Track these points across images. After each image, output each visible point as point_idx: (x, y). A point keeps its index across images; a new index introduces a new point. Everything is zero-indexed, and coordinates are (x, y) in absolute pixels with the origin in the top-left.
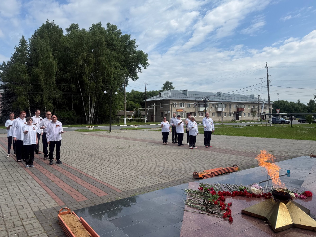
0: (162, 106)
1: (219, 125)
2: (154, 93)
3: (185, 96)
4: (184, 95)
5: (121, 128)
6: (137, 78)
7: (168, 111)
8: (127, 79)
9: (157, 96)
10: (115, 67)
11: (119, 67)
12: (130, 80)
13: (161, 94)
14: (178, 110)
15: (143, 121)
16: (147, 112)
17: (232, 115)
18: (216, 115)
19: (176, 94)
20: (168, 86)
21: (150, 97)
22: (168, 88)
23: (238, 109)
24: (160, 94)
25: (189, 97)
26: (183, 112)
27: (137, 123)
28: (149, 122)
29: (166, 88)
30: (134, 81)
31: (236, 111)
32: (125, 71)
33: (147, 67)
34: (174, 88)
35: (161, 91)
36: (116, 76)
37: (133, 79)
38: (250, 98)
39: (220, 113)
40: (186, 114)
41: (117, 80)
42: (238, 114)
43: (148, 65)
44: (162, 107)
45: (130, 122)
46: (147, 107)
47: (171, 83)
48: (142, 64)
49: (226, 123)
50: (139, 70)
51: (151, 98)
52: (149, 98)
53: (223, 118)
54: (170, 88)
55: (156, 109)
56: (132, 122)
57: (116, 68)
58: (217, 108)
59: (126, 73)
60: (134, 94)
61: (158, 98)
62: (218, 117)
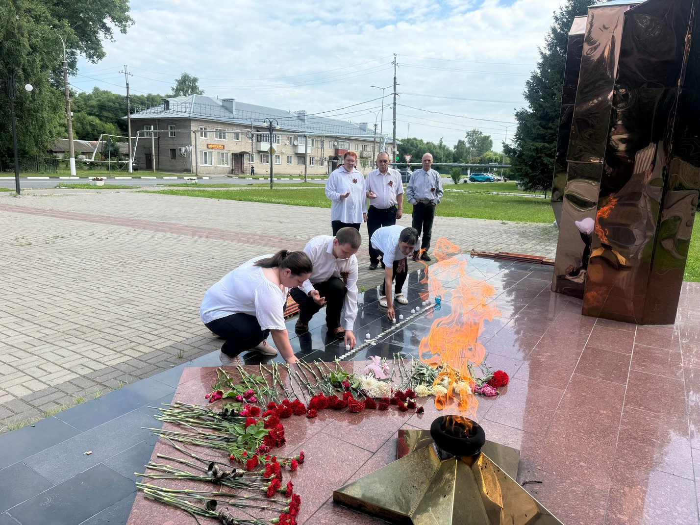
0: (171, 133)
1: (300, 184)
2: (152, 99)
3: (227, 114)
4: (226, 111)
5: (58, 184)
6: (101, 56)
7: (187, 147)
8: (74, 55)
9: (161, 108)
10: (32, 17)
11: (46, 17)
12: (81, 58)
13: (170, 105)
15: (124, 168)
16: (133, 146)
17: (326, 163)
18: (294, 160)
19: (207, 107)
20: (186, 85)
21: (142, 110)
22: (187, 91)
23: (337, 151)
24: (167, 103)
25: (236, 116)
26: (224, 151)
27: (108, 172)
28: (141, 172)
29: (183, 90)
30: (93, 62)
31: (333, 154)
32: (65, 31)
33: (127, 28)
34: (201, 93)
35: (170, 97)
36: (38, 42)
37: (90, 56)
38: (361, 129)
39: (303, 158)
40: (230, 155)
41: (41, 54)
42: (336, 161)
43: (130, 23)
44: (173, 137)
45: (90, 169)
46: (134, 134)
48: (113, 19)
49: (313, 179)
50: (105, 34)
51: (145, 111)
52: (137, 111)
53: (307, 168)
54: (192, 91)
55: (158, 140)
56: (94, 169)
57: (37, 20)
58: (297, 145)
59: (66, 36)
60: (99, 98)
61: (161, 112)
62: (298, 166)
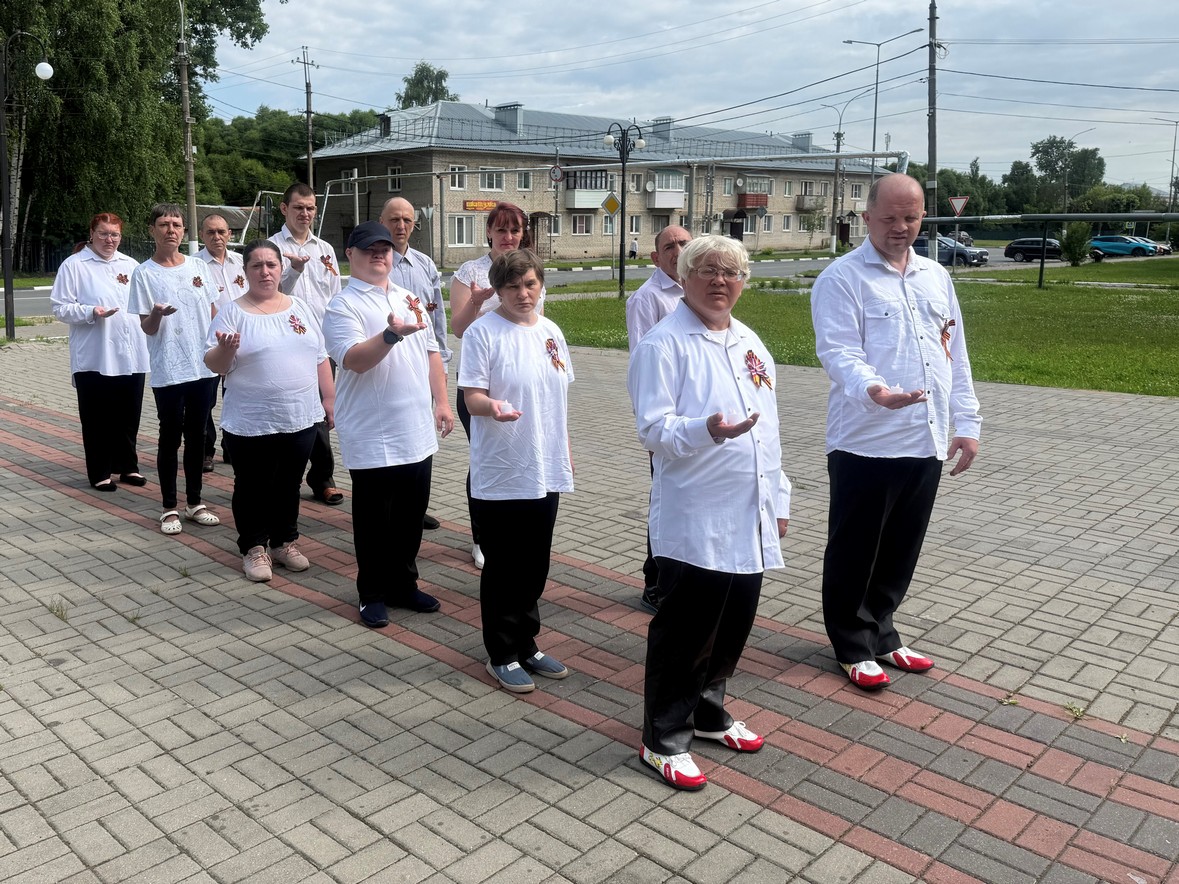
0: (394, 181)
2: (359, 120)
3: (505, 136)
4: (504, 130)
6: (259, 32)
7: (424, 209)
9: (373, 134)
13: (392, 124)
14: (472, 204)
17: (717, 227)
18: (646, 225)
19: (465, 124)
20: (425, 86)
21: (338, 139)
22: (425, 97)
23: (742, 198)
24: (385, 121)
25: (523, 139)
29: (415, 97)
30: (245, 45)
31: (731, 206)
34: (454, 97)
35: (393, 110)
37: (239, 35)
38: (795, 146)
39: (663, 219)
42: (739, 221)
46: (322, 189)
47: (442, 76)
51: (344, 142)
54: (436, 96)
55: (367, 199)
61: (375, 141)
